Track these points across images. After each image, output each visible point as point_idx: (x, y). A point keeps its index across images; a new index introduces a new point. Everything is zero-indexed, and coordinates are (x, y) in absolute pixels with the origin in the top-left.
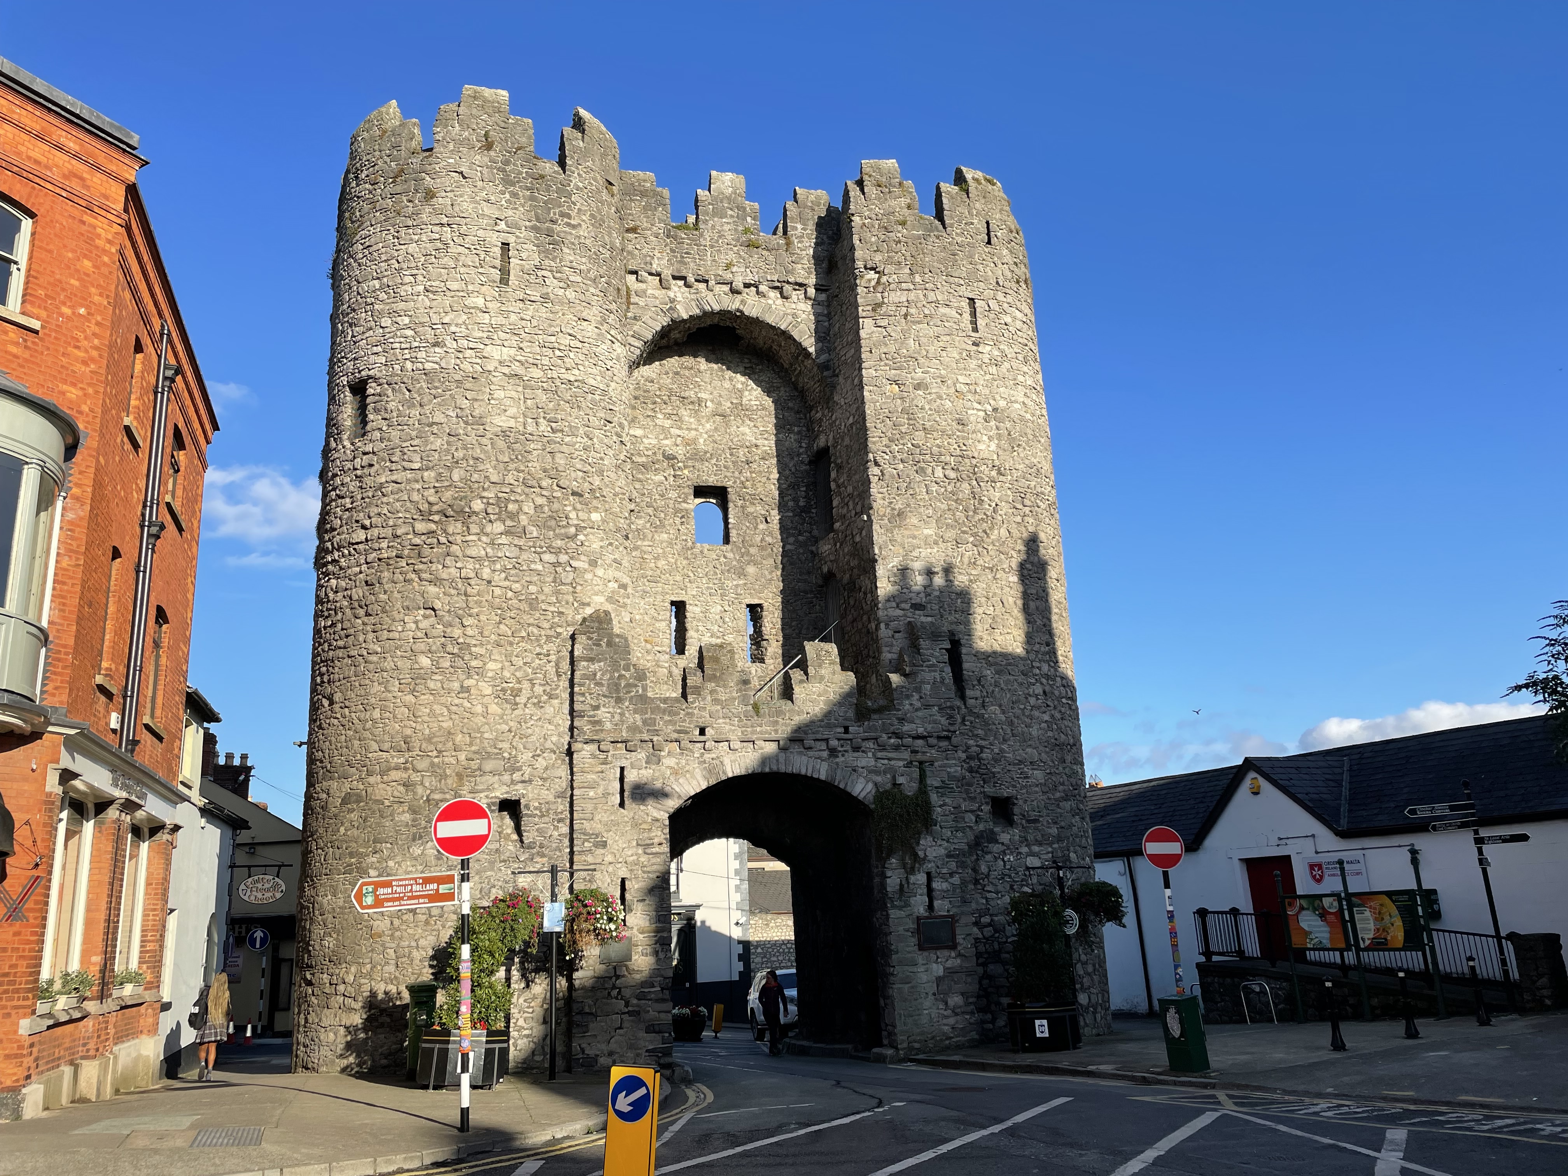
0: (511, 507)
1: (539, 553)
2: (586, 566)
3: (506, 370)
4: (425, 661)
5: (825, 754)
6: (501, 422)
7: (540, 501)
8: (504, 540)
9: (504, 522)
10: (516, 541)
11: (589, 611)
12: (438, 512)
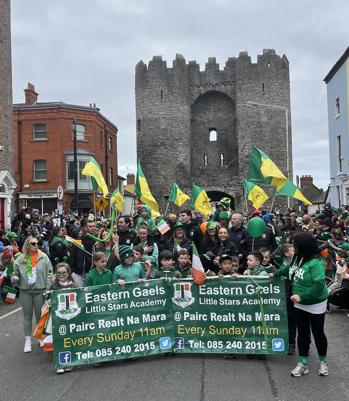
0: (165, 143)
1: (170, 152)
2: (178, 153)
3: (163, 117)
4: (152, 173)
5: (224, 187)
6: (162, 127)
7: (170, 142)
8: (164, 150)
9: (163, 147)
10: (166, 150)
11: (179, 162)
12: (152, 146)
